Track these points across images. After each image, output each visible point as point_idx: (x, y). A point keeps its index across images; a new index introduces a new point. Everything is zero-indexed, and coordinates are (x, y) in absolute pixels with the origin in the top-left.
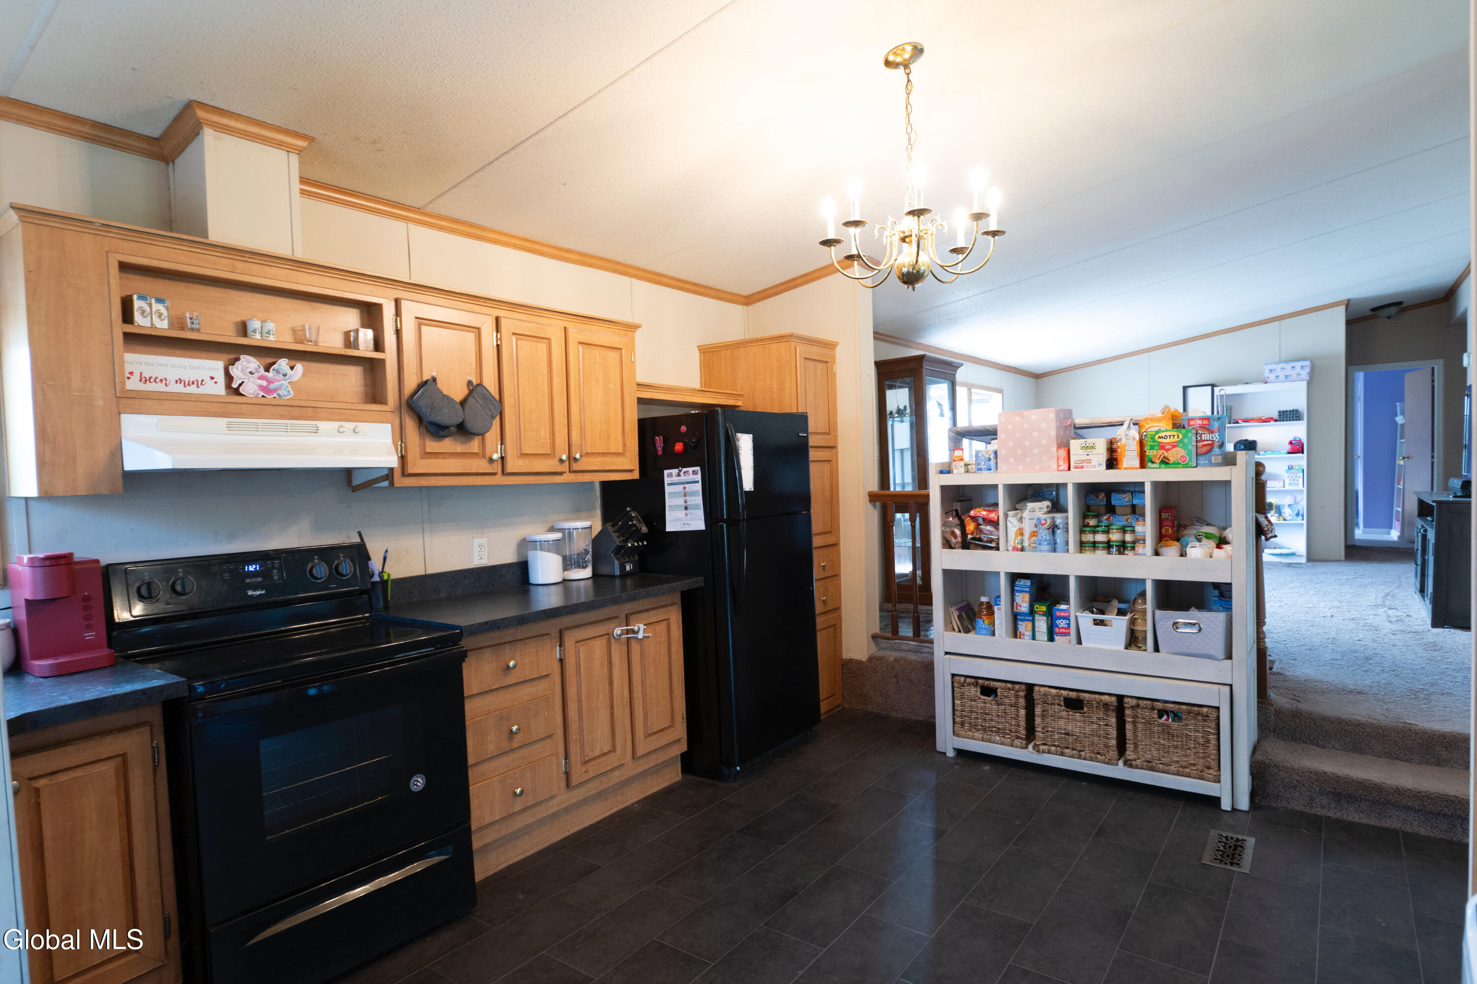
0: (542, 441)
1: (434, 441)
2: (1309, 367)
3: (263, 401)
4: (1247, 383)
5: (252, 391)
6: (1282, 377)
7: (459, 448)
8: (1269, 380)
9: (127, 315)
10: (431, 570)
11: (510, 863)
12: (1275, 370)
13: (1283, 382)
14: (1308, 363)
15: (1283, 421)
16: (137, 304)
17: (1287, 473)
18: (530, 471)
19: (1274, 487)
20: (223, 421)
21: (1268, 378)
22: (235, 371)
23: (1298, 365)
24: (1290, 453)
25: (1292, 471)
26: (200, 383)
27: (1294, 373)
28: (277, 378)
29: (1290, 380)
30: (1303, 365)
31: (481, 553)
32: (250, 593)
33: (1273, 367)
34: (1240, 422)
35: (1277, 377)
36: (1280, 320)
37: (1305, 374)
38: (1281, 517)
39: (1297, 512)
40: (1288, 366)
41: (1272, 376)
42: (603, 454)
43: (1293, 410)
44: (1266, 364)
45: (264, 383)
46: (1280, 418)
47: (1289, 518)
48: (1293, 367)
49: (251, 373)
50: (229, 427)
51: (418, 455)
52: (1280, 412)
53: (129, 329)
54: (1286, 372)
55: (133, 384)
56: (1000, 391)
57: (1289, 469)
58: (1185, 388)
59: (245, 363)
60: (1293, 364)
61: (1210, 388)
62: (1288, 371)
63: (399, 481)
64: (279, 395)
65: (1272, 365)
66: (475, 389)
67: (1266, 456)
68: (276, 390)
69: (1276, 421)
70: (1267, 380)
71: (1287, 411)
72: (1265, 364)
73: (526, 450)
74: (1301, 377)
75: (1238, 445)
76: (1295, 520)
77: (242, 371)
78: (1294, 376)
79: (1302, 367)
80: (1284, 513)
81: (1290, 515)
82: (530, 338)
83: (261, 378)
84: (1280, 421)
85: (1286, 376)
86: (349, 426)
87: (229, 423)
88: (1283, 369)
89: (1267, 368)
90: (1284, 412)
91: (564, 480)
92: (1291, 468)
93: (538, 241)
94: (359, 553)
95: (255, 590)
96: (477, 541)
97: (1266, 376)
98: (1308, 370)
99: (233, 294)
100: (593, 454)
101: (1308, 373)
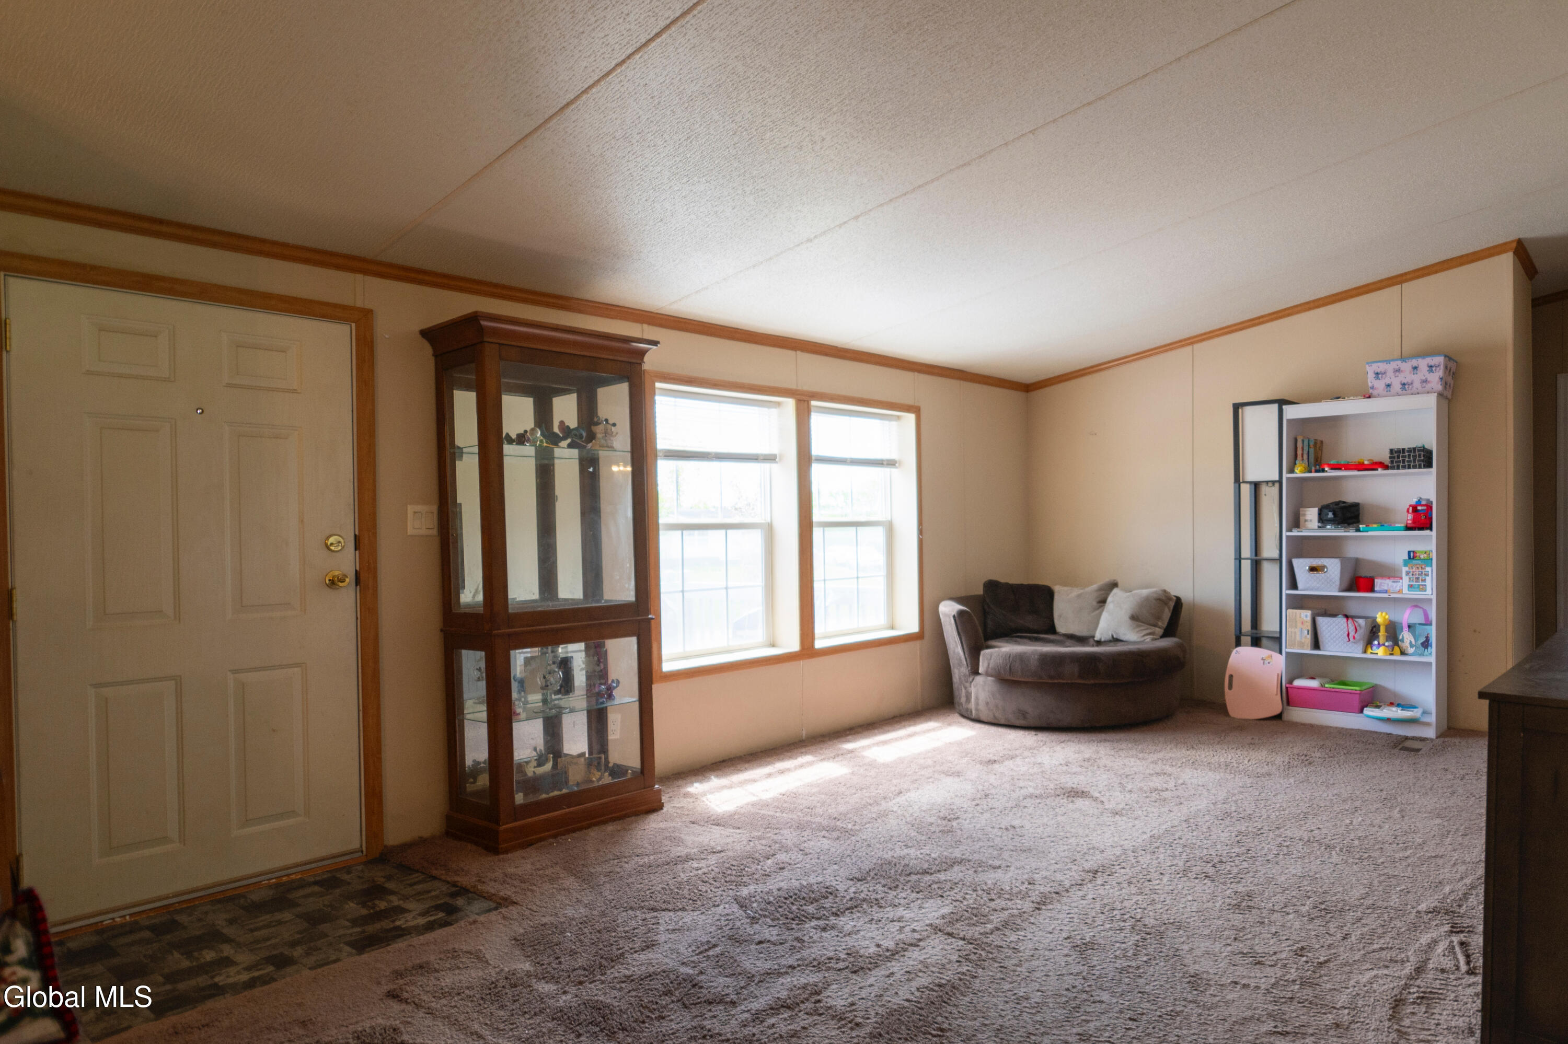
2: (1442, 367)
4: (1338, 398)
6: (1397, 387)
8: (1375, 392)
12: (1385, 373)
13: (1398, 394)
14: (1439, 360)
15: (1398, 468)
17: (1405, 565)
19: (1386, 592)
21: (1373, 388)
23: (1423, 363)
24: (1408, 528)
25: (1415, 562)
27: (1416, 379)
29: (1409, 392)
30: (1432, 363)
33: (1381, 367)
34: (1326, 469)
35: (1389, 386)
36: (1401, 283)
37: (1435, 379)
38: (1396, 649)
39: (1423, 639)
40: (1406, 366)
41: (1380, 385)
43: (1414, 449)
44: (1370, 363)
46: (1392, 462)
47: (1411, 650)
48: (1415, 368)
52: (1391, 451)
54: (1401, 378)
56: (915, 409)
57: (1409, 558)
58: (1237, 407)
60: (1414, 362)
61: (1276, 406)
62: (1407, 376)
65: (1380, 364)
67: (1370, 533)
69: (1386, 467)
70: (1371, 391)
71: (1403, 450)
72: (1368, 363)
74: (1428, 386)
75: (1325, 511)
76: (1421, 655)
78: (1417, 384)
79: (1431, 367)
80: (1402, 641)
81: (1412, 646)
84: (1393, 468)
85: (1404, 384)
88: (1398, 371)
89: (1370, 371)
90: (1398, 451)
92: (1412, 556)
97: (1370, 384)
98: (1440, 373)
101: (1441, 379)
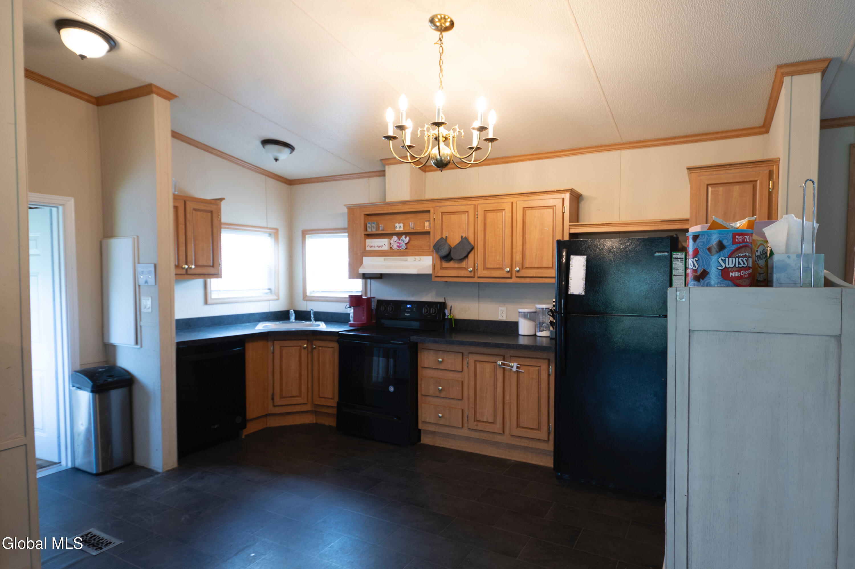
0: (498, 261)
1: (447, 263)
3: (398, 251)
5: (395, 247)
7: (457, 266)
9: (366, 229)
10: (480, 319)
11: (444, 446)
16: (368, 225)
18: (490, 276)
20: (383, 258)
22: (392, 242)
26: (381, 246)
28: (402, 242)
31: (502, 314)
32: (406, 314)
42: (538, 268)
45: (398, 244)
49: (395, 242)
50: (384, 260)
51: (439, 268)
53: (366, 233)
55: (368, 248)
59: (394, 239)
63: (434, 279)
64: (402, 248)
66: (465, 240)
68: (401, 246)
73: (488, 266)
77: (393, 241)
82: (494, 211)
83: (398, 243)
86: (418, 258)
87: (384, 259)
91: (513, 281)
93: (540, 153)
94: (443, 306)
95: (407, 314)
96: (501, 308)
99: (395, 216)
100: (531, 268)
